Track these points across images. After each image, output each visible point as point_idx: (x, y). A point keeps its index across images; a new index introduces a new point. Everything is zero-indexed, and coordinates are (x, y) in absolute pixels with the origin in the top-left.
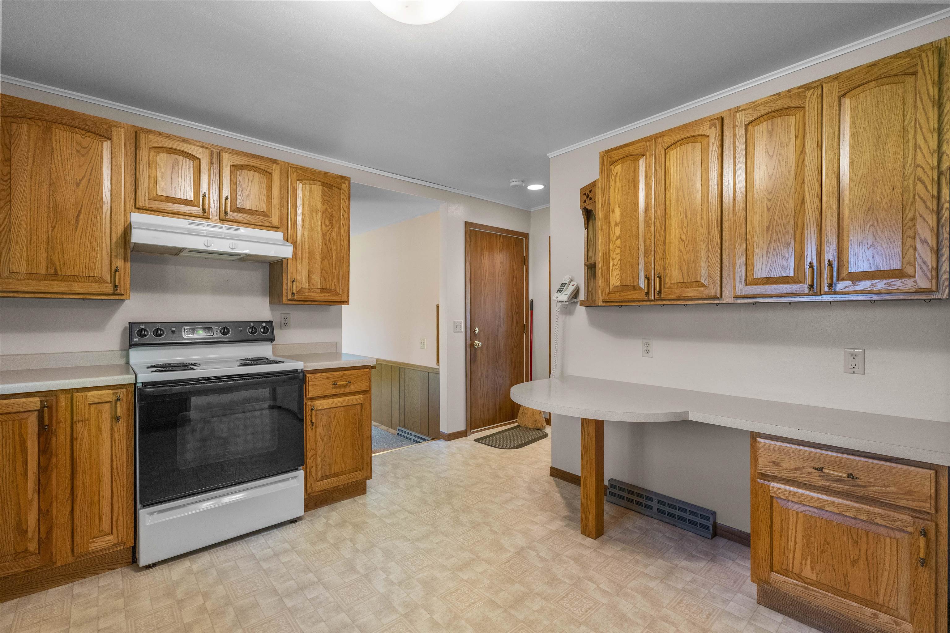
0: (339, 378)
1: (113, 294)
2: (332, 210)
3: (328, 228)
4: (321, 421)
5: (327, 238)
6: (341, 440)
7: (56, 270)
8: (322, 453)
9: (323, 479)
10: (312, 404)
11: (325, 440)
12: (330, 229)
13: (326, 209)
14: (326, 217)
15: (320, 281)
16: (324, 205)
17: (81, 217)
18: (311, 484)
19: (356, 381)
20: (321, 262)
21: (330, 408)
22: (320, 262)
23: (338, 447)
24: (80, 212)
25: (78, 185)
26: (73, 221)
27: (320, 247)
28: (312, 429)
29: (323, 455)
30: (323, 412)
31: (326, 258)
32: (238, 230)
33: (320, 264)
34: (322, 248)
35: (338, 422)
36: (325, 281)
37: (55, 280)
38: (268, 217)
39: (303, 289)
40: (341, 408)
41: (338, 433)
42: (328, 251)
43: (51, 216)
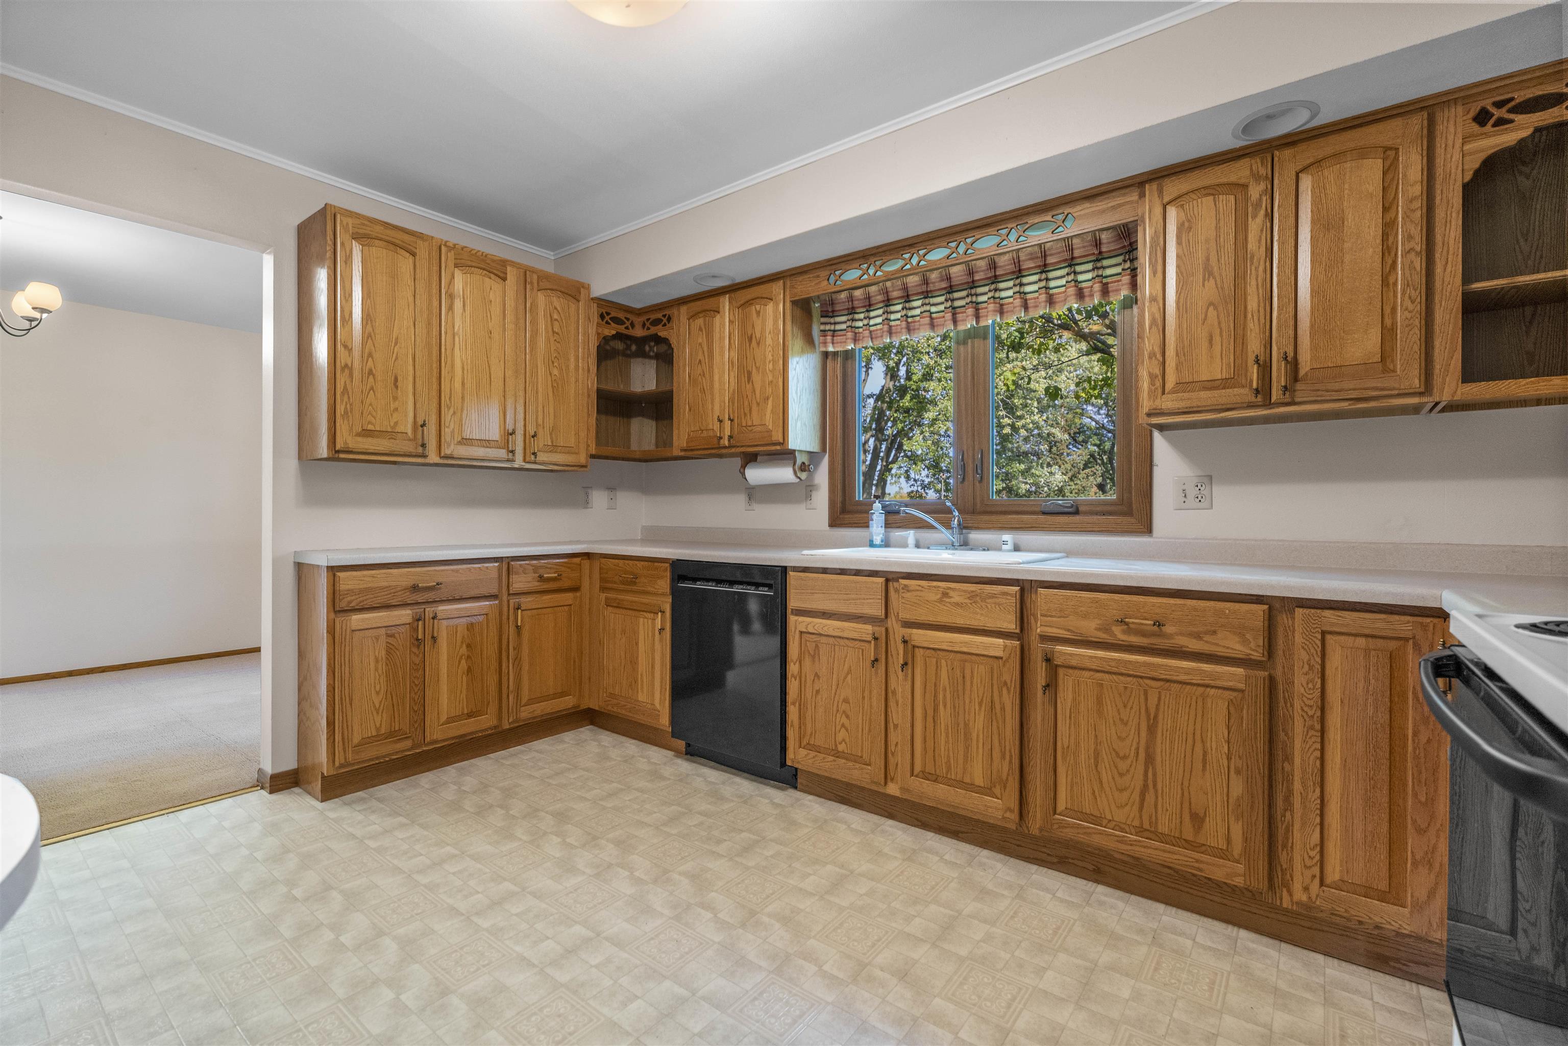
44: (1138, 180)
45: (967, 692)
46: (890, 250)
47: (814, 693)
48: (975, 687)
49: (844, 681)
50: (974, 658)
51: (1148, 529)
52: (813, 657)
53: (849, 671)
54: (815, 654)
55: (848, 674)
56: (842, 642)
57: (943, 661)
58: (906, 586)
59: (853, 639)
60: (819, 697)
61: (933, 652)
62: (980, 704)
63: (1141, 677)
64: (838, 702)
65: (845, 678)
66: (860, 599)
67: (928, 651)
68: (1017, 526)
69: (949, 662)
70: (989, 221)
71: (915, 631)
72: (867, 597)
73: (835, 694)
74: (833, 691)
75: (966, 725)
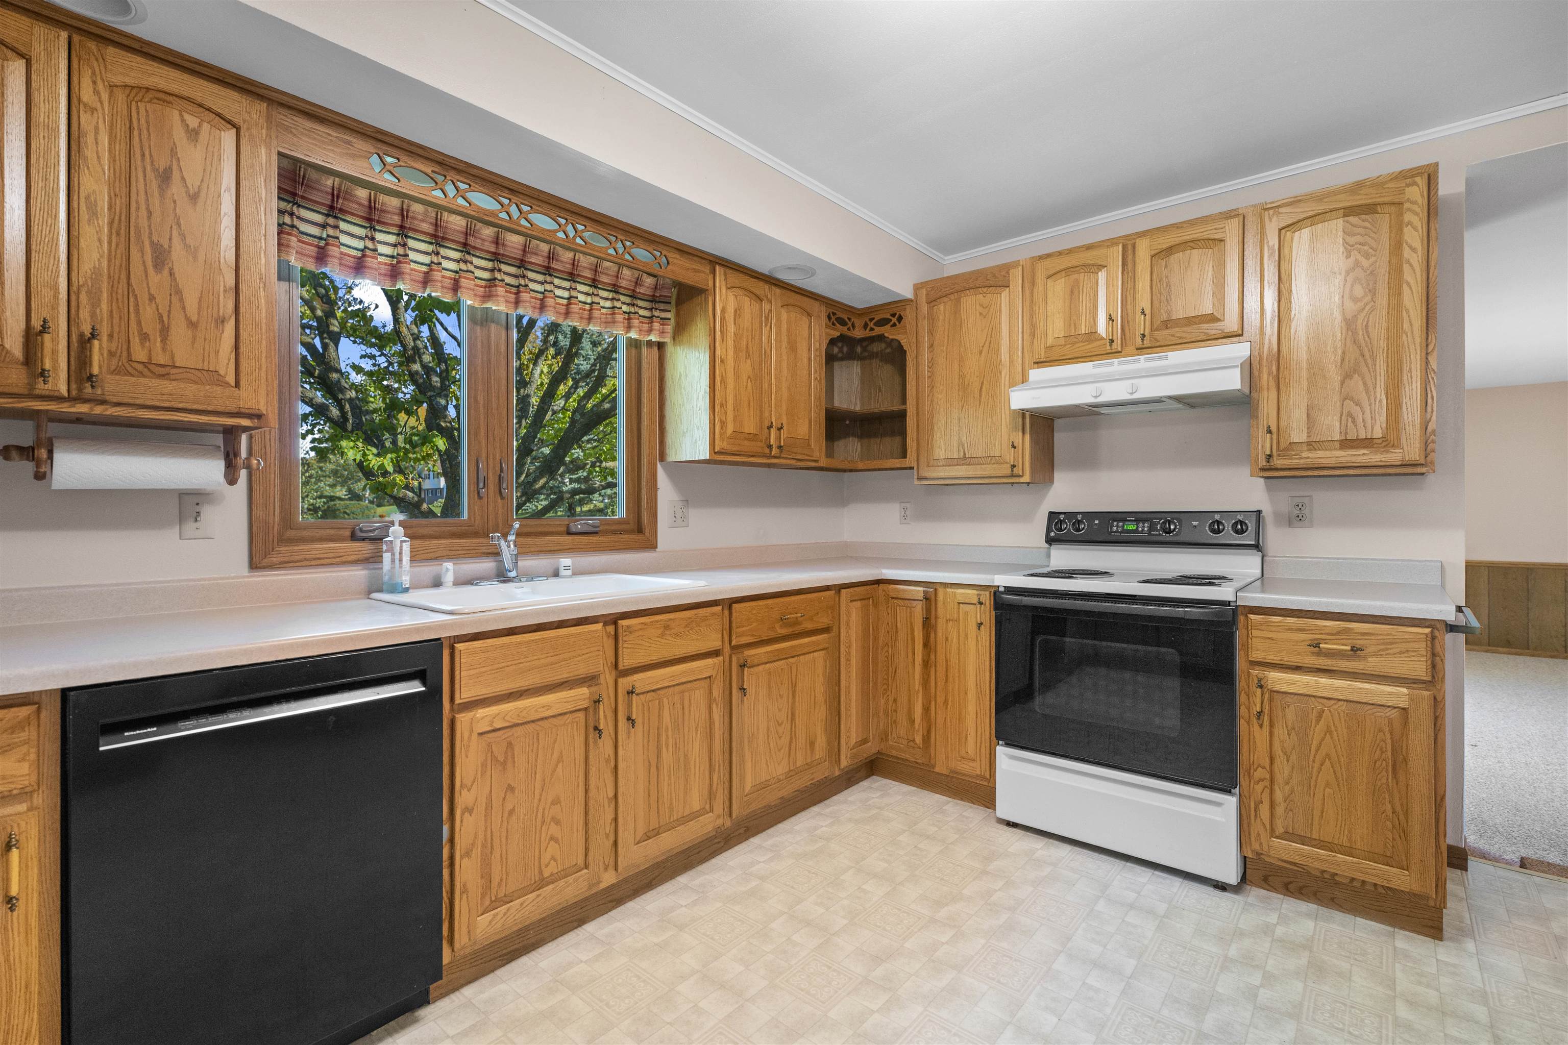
0: (1332, 634)
1: (1012, 476)
2: (1372, 259)
3: (1360, 305)
4: (1284, 716)
5: (1359, 327)
6: (1339, 774)
7: (964, 454)
8: (1287, 783)
9: (1289, 836)
10: (1261, 675)
11: (1294, 757)
12: (1366, 304)
13: (1357, 264)
14: (1357, 280)
15: (1338, 424)
16: (1348, 257)
17: (984, 388)
18: (1259, 835)
19: (1383, 650)
20: (1342, 383)
21: (1310, 696)
22: (1337, 386)
23: (1328, 785)
24: (982, 383)
25: (981, 352)
26: (977, 396)
27: (1340, 352)
28: (1261, 726)
29: (1287, 788)
30: (1288, 699)
31: (1355, 371)
32: (1165, 358)
33: (1338, 388)
34: (1344, 353)
35: (1328, 731)
36: (1354, 422)
37: (963, 465)
38: (1218, 320)
39: (1294, 446)
40: (1341, 703)
41: (1328, 755)
42: (1363, 356)
43: (961, 394)
44: (711, 259)
45: (686, 723)
46: (483, 179)
47: (506, 815)
48: (692, 713)
49: (552, 775)
50: (689, 685)
51: (651, 545)
52: (504, 764)
53: (560, 759)
54: (506, 758)
55: (558, 762)
56: (545, 724)
57: (665, 699)
58: (628, 627)
59: (561, 714)
60: (514, 818)
61: (652, 693)
62: (697, 729)
63: (786, 658)
64: (544, 809)
65: (554, 770)
66: (574, 657)
67: (649, 694)
68: (556, 548)
69: (670, 699)
70: (604, 220)
71: (637, 677)
72: (584, 652)
73: (540, 800)
74: (537, 797)
75: (686, 756)
